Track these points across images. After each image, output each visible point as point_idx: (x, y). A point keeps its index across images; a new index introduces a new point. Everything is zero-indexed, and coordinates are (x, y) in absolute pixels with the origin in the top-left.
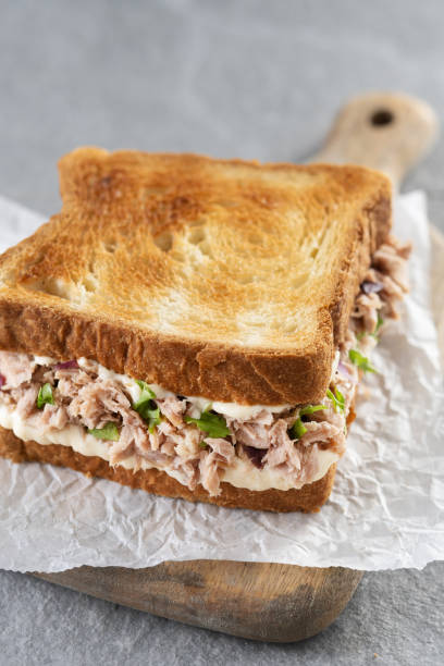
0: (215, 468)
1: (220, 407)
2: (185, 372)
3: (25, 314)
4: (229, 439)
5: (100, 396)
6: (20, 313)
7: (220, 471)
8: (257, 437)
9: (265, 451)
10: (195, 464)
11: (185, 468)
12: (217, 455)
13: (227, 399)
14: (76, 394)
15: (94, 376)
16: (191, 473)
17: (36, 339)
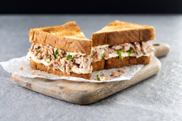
0: (69, 67)
1: (71, 54)
2: (65, 45)
3: (39, 34)
4: (72, 61)
5: (48, 50)
6: (38, 34)
7: (70, 69)
8: (78, 61)
9: (79, 65)
10: (65, 67)
11: (63, 68)
12: (69, 65)
13: (73, 52)
14: (44, 51)
15: (49, 47)
16: (64, 69)
17: (41, 40)
